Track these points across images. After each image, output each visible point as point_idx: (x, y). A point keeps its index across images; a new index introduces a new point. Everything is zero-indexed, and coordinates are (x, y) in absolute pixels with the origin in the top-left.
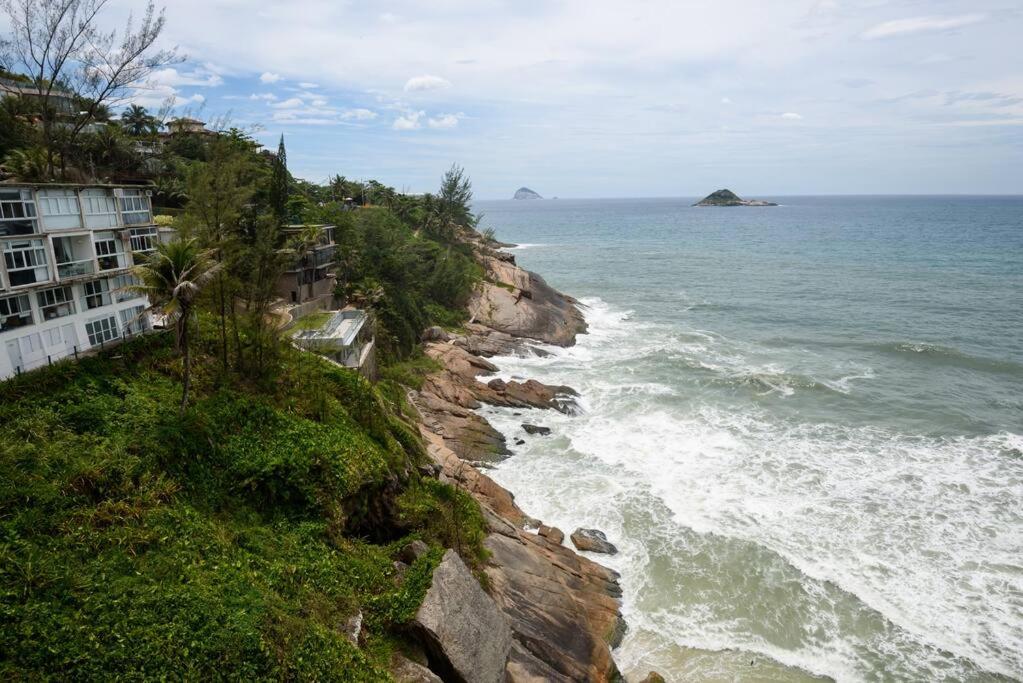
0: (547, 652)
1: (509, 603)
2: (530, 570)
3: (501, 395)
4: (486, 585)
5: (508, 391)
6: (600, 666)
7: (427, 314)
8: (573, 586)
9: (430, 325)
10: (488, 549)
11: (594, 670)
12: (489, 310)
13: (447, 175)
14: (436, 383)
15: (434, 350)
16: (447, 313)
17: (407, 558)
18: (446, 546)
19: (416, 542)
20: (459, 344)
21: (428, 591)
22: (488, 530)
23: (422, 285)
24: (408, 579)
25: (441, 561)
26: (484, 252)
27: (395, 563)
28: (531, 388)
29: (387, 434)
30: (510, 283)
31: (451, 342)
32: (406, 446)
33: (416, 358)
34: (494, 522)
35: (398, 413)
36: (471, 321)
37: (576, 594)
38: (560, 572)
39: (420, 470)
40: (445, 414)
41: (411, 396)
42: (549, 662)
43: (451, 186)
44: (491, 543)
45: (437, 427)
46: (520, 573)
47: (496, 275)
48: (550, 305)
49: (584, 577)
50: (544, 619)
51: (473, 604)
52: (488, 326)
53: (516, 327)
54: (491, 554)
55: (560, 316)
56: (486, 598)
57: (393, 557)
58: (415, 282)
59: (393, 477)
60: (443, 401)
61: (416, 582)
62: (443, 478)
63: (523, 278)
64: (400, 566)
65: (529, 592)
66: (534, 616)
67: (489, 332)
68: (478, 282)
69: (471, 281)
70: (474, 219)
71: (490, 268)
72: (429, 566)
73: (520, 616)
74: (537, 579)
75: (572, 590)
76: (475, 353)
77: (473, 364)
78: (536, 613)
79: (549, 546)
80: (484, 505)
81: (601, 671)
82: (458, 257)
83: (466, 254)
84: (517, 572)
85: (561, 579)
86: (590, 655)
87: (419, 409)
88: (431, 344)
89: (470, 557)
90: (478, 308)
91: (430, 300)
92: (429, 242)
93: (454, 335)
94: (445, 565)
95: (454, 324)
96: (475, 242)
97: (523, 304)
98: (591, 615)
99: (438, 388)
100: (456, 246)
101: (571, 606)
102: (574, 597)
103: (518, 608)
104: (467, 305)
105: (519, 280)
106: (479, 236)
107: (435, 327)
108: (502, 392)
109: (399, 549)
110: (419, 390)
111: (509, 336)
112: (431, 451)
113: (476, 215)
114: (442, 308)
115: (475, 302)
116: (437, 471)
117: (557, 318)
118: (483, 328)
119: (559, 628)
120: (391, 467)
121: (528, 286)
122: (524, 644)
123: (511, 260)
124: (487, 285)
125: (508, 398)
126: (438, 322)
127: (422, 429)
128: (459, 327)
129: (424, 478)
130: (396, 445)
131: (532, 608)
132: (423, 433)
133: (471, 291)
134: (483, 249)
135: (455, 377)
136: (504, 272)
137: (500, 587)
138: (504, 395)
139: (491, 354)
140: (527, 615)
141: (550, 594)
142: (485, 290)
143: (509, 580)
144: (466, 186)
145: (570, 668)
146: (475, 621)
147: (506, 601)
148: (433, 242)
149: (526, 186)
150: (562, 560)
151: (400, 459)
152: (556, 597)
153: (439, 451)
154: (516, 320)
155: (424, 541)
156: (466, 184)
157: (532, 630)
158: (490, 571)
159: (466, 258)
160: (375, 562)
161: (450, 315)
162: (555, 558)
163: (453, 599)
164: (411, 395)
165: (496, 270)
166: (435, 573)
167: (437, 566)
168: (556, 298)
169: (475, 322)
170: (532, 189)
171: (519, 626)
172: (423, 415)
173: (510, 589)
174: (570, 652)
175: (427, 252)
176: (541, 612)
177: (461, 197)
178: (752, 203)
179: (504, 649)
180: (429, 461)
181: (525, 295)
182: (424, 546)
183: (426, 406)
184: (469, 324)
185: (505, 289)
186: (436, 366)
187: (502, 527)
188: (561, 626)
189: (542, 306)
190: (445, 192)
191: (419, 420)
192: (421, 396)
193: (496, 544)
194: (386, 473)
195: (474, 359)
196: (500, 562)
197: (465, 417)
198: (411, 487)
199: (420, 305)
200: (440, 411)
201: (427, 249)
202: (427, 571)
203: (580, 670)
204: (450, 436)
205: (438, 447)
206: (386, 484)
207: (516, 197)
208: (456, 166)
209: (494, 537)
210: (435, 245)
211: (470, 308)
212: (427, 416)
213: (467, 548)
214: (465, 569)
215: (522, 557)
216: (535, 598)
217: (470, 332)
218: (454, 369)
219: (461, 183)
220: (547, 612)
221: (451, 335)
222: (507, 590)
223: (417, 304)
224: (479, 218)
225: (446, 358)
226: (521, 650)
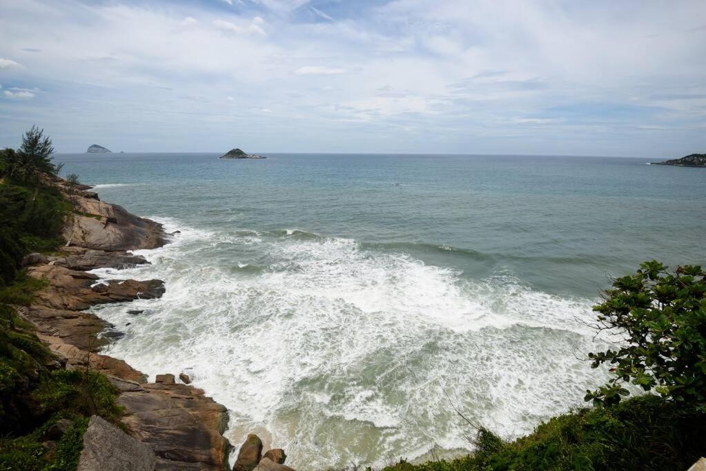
0: (180, 453)
1: (145, 435)
2: (156, 407)
3: (105, 295)
4: (126, 429)
5: (110, 291)
6: (218, 446)
7: (25, 244)
8: (188, 406)
9: (28, 253)
10: (121, 406)
11: (214, 451)
12: (82, 235)
13: (27, 134)
14: (44, 297)
15: (37, 272)
16: (44, 242)
17: (55, 435)
18: (87, 414)
19: (60, 421)
20: (60, 264)
21: (81, 452)
22: (117, 392)
23: (15, 222)
24: (60, 451)
25: (88, 427)
26: (70, 192)
27: (44, 444)
28: (130, 286)
29: (10, 346)
30: (98, 213)
31: (51, 263)
32: (30, 351)
33: (21, 280)
34: (121, 385)
35: (12, 328)
36: (67, 245)
37: (192, 410)
38: (178, 400)
39: (48, 367)
40: (58, 319)
41: (21, 313)
42: (184, 460)
43: (32, 142)
44: (121, 401)
45: (51, 331)
46: (149, 412)
47: (84, 209)
48: (132, 226)
49: (195, 397)
50: (174, 434)
51: (121, 446)
52: (83, 247)
53: (108, 245)
54: (124, 408)
55: (142, 233)
56: (129, 439)
57: (40, 440)
58: (7, 220)
59: (25, 379)
60: (54, 310)
61: (69, 450)
62: (69, 368)
63: (107, 210)
64: (49, 444)
65: (159, 422)
66: (167, 436)
67: (85, 251)
68: (69, 215)
69: (62, 215)
70: (55, 168)
71: (78, 204)
72: (78, 434)
73: (156, 440)
74: (163, 412)
75: (188, 409)
76: (75, 268)
77: (74, 277)
78: (166, 433)
79: (166, 387)
80: (110, 376)
81: (218, 449)
82: (47, 198)
83: (54, 195)
84: (147, 412)
85: (180, 405)
86: (210, 443)
87: (32, 321)
88: (33, 268)
89: (108, 416)
90: (72, 234)
91: (26, 233)
92: (16, 187)
93: (53, 258)
94: (92, 428)
95: (52, 249)
96: (60, 185)
97: (111, 227)
98: (205, 419)
99: (46, 300)
100: (43, 189)
101: (190, 420)
102: (191, 413)
103: (154, 435)
104: (61, 233)
105: (104, 211)
106: (62, 180)
107: (34, 254)
108: (105, 293)
109: (44, 432)
110: (28, 305)
111: (103, 251)
112: (53, 349)
113: (56, 164)
114: (38, 238)
115: (68, 230)
116: (63, 364)
117: (140, 235)
118: (80, 249)
119: (185, 436)
120: (19, 371)
121: (112, 214)
122: (163, 457)
123: (95, 197)
124: (76, 217)
125: (111, 296)
126: (36, 250)
127: (38, 335)
128: (55, 251)
129: (53, 371)
130: (21, 354)
131: (163, 431)
132: (40, 338)
133: (63, 222)
134: (69, 190)
135: (60, 289)
136: (90, 206)
137: (136, 427)
138: (108, 295)
139: (91, 267)
140: (161, 437)
141: (174, 417)
142: (76, 221)
143: (142, 420)
144: (46, 143)
145: (198, 457)
146: (125, 457)
147: (143, 435)
148: (20, 187)
149: (97, 144)
150: (177, 393)
151: (27, 363)
152: (179, 418)
153: (59, 347)
154: (107, 239)
155: (66, 418)
156: (46, 142)
157: (167, 445)
158: (125, 420)
159: (54, 198)
160: (24, 450)
161: (46, 243)
162: (172, 393)
163: (104, 450)
164: (21, 311)
165: (84, 206)
166: (85, 437)
167: (85, 431)
168: (137, 221)
169: (70, 245)
170: (102, 146)
171: (157, 446)
172: (36, 324)
173: (144, 425)
174: (196, 447)
175: (15, 196)
176: (171, 431)
177: (43, 151)
178: (254, 157)
179: (151, 466)
180: (55, 357)
181: (110, 221)
182: (68, 422)
183: (38, 317)
184: (66, 247)
185: (94, 218)
186: (41, 284)
187: (128, 386)
188: (185, 434)
189: (127, 227)
190: (26, 147)
191: (34, 329)
192: (31, 310)
193: (126, 400)
194: (17, 378)
195: (77, 273)
196: (132, 411)
197: (77, 317)
198: (43, 382)
199: (16, 238)
200: (53, 317)
201: (16, 193)
202: (77, 438)
203: (205, 455)
204: (66, 335)
205: (57, 346)
206: (19, 385)
207: (89, 151)
208: (36, 127)
209: (123, 395)
210: (23, 189)
211: (64, 235)
212: (41, 324)
213: (104, 411)
214: (108, 425)
215: (149, 401)
216: (164, 424)
217: (67, 253)
218: (58, 283)
219: (41, 140)
220: (174, 429)
221: (50, 258)
222: (142, 427)
223: (13, 238)
224: (60, 167)
225: (49, 276)
226: (162, 461)
